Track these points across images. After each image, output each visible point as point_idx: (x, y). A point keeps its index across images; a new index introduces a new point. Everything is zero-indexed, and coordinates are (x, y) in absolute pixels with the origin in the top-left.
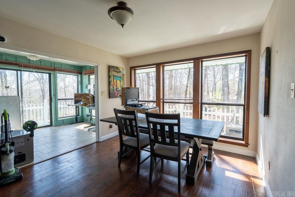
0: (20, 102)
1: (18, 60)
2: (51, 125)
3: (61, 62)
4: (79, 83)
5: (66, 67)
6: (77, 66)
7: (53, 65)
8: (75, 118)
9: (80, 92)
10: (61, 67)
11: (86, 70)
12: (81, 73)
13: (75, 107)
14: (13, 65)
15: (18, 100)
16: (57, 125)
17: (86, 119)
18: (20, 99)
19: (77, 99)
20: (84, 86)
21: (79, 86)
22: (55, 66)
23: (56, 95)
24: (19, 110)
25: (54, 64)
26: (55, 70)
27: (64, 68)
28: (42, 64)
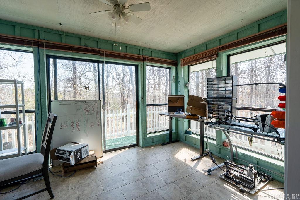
0: (102, 110)
1: (99, 46)
2: (137, 145)
3: (151, 48)
4: (173, 80)
5: (157, 56)
6: (172, 53)
7: (141, 53)
8: (168, 134)
9: (174, 94)
10: (150, 55)
11: (185, 57)
12: (176, 64)
13: (168, 117)
14: (93, 53)
15: (99, 106)
16: (145, 145)
17: (185, 138)
18: (102, 104)
19: (171, 105)
20: (181, 84)
21: (172, 84)
22: (144, 54)
23: (144, 98)
24: (100, 121)
25: (143, 50)
26: (143, 59)
27: (154, 57)
28: (128, 50)
